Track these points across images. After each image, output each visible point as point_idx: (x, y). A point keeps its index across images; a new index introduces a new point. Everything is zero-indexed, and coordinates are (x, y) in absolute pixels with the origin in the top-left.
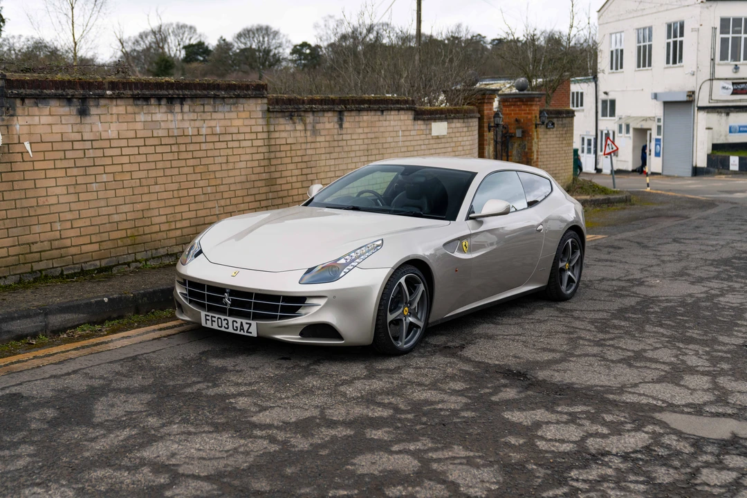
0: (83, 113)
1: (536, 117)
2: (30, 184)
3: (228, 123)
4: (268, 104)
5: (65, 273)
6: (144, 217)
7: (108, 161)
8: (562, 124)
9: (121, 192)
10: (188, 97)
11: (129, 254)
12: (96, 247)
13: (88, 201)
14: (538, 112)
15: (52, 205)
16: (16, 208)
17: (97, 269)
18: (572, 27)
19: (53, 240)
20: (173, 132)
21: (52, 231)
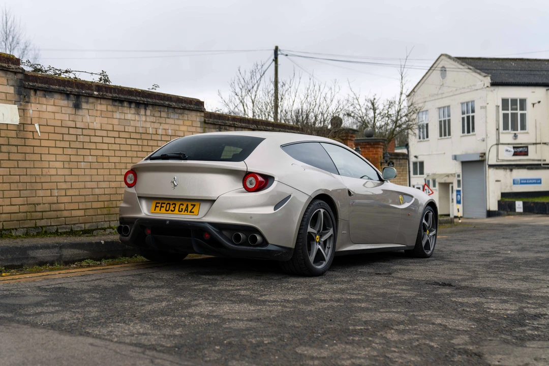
0: (77, 106)
1: (381, 157)
2: (37, 157)
3: (176, 127)
4: (205, 117)
5: (59, 231)
6: (116, 194)
7: (93, 146)
8: (400, 164)
9: (101, 172)
10: (150, 104)
11: (105, 221)
12: (81, 213)
13: (78, 175)
14: (382, 154)
15: (53, 175)
16: (26, 175)
17: (82, 231)
18: (401, 94)
19: (52, 203)
20: (139, 130)
21: (51, 196)
